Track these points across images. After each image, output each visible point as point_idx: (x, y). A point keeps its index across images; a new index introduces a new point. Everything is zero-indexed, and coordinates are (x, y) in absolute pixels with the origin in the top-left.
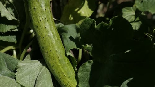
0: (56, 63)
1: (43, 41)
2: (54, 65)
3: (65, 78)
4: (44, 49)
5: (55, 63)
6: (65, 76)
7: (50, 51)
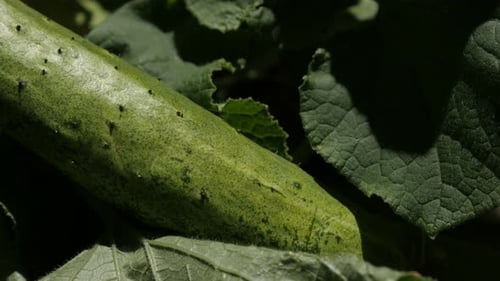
0: (190, 152)
1: (49, 92)
2: (186, 170)
3: (282, 207)
4: (84, 127)
5: (183, 155)
6: (273, 190)
7: (121, 109)
